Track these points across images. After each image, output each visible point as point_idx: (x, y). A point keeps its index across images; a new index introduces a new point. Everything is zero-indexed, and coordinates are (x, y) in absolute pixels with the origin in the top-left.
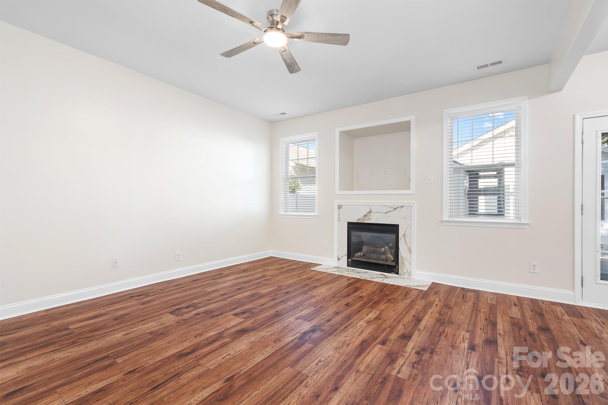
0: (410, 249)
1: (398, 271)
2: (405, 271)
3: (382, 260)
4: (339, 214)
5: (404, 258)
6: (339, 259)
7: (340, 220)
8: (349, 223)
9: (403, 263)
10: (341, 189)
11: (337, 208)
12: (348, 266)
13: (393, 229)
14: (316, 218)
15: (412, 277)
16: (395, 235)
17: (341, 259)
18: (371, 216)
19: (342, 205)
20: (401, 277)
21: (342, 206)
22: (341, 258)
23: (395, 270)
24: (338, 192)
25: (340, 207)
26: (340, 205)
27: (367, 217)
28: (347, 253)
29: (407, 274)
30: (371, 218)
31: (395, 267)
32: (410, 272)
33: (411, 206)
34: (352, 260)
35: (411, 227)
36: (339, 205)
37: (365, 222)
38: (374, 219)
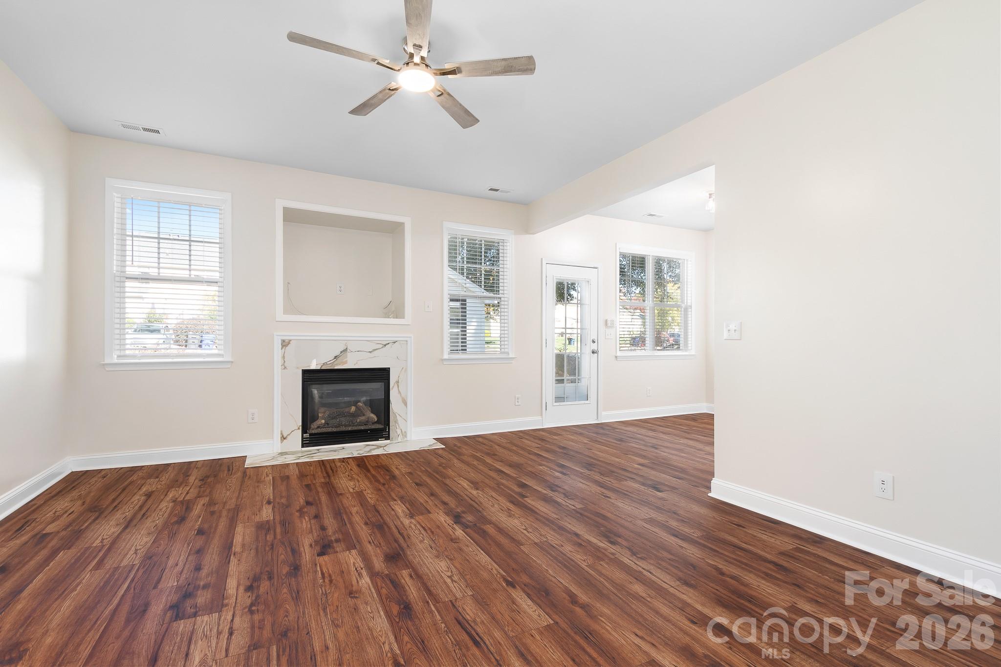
0: (405, 400)
1: (389, 434)
2: (399, 432)
3: (360, 424)
4: (284, 357)
5: (397, 415)
6: (283, 438)
7: (285, 367)
8: (305, 372)
9: (396, 422)
10: (286, 312)
11: (280, 346)
12: (303, 446)
13: (382, 375)
14: (227, 367)
15: (408, 438)
16: (383, 383)
17: (288, 437)
18: (347, 358)
19: (290, 340)
20: (395, 442)
21: (291, 342)
22: (288, 435)
23: (384, 434)
24: (280, 315)
25: (285, 344)
26: (287, 341)
27: (340, 359)
28: (301, 424)
29: (402, 436)
30: (347, 361)
31: (383, 430)
32: (405, 432)
33: (407, 341)
34: (311, 435)
35: (406, 370)
36: (283, 341)
37: (336, 368)
38: (351, 363)
